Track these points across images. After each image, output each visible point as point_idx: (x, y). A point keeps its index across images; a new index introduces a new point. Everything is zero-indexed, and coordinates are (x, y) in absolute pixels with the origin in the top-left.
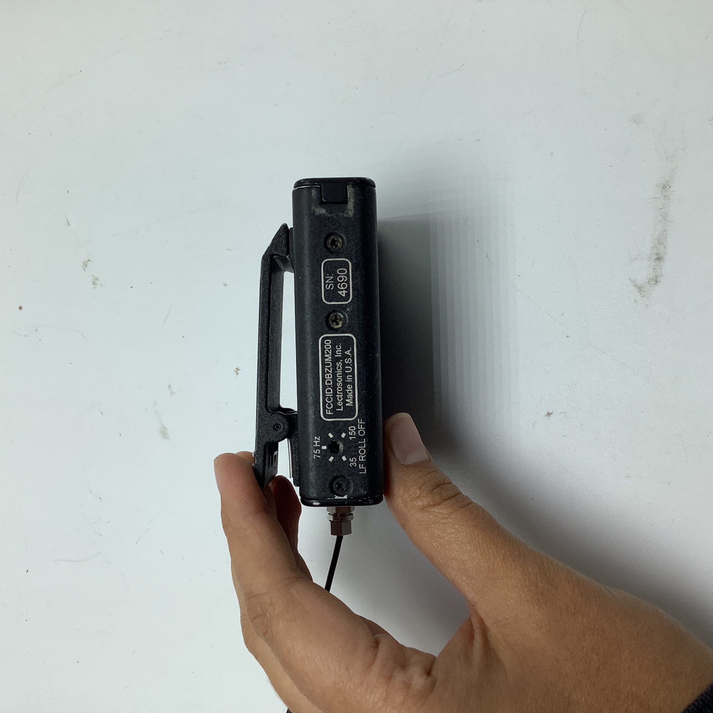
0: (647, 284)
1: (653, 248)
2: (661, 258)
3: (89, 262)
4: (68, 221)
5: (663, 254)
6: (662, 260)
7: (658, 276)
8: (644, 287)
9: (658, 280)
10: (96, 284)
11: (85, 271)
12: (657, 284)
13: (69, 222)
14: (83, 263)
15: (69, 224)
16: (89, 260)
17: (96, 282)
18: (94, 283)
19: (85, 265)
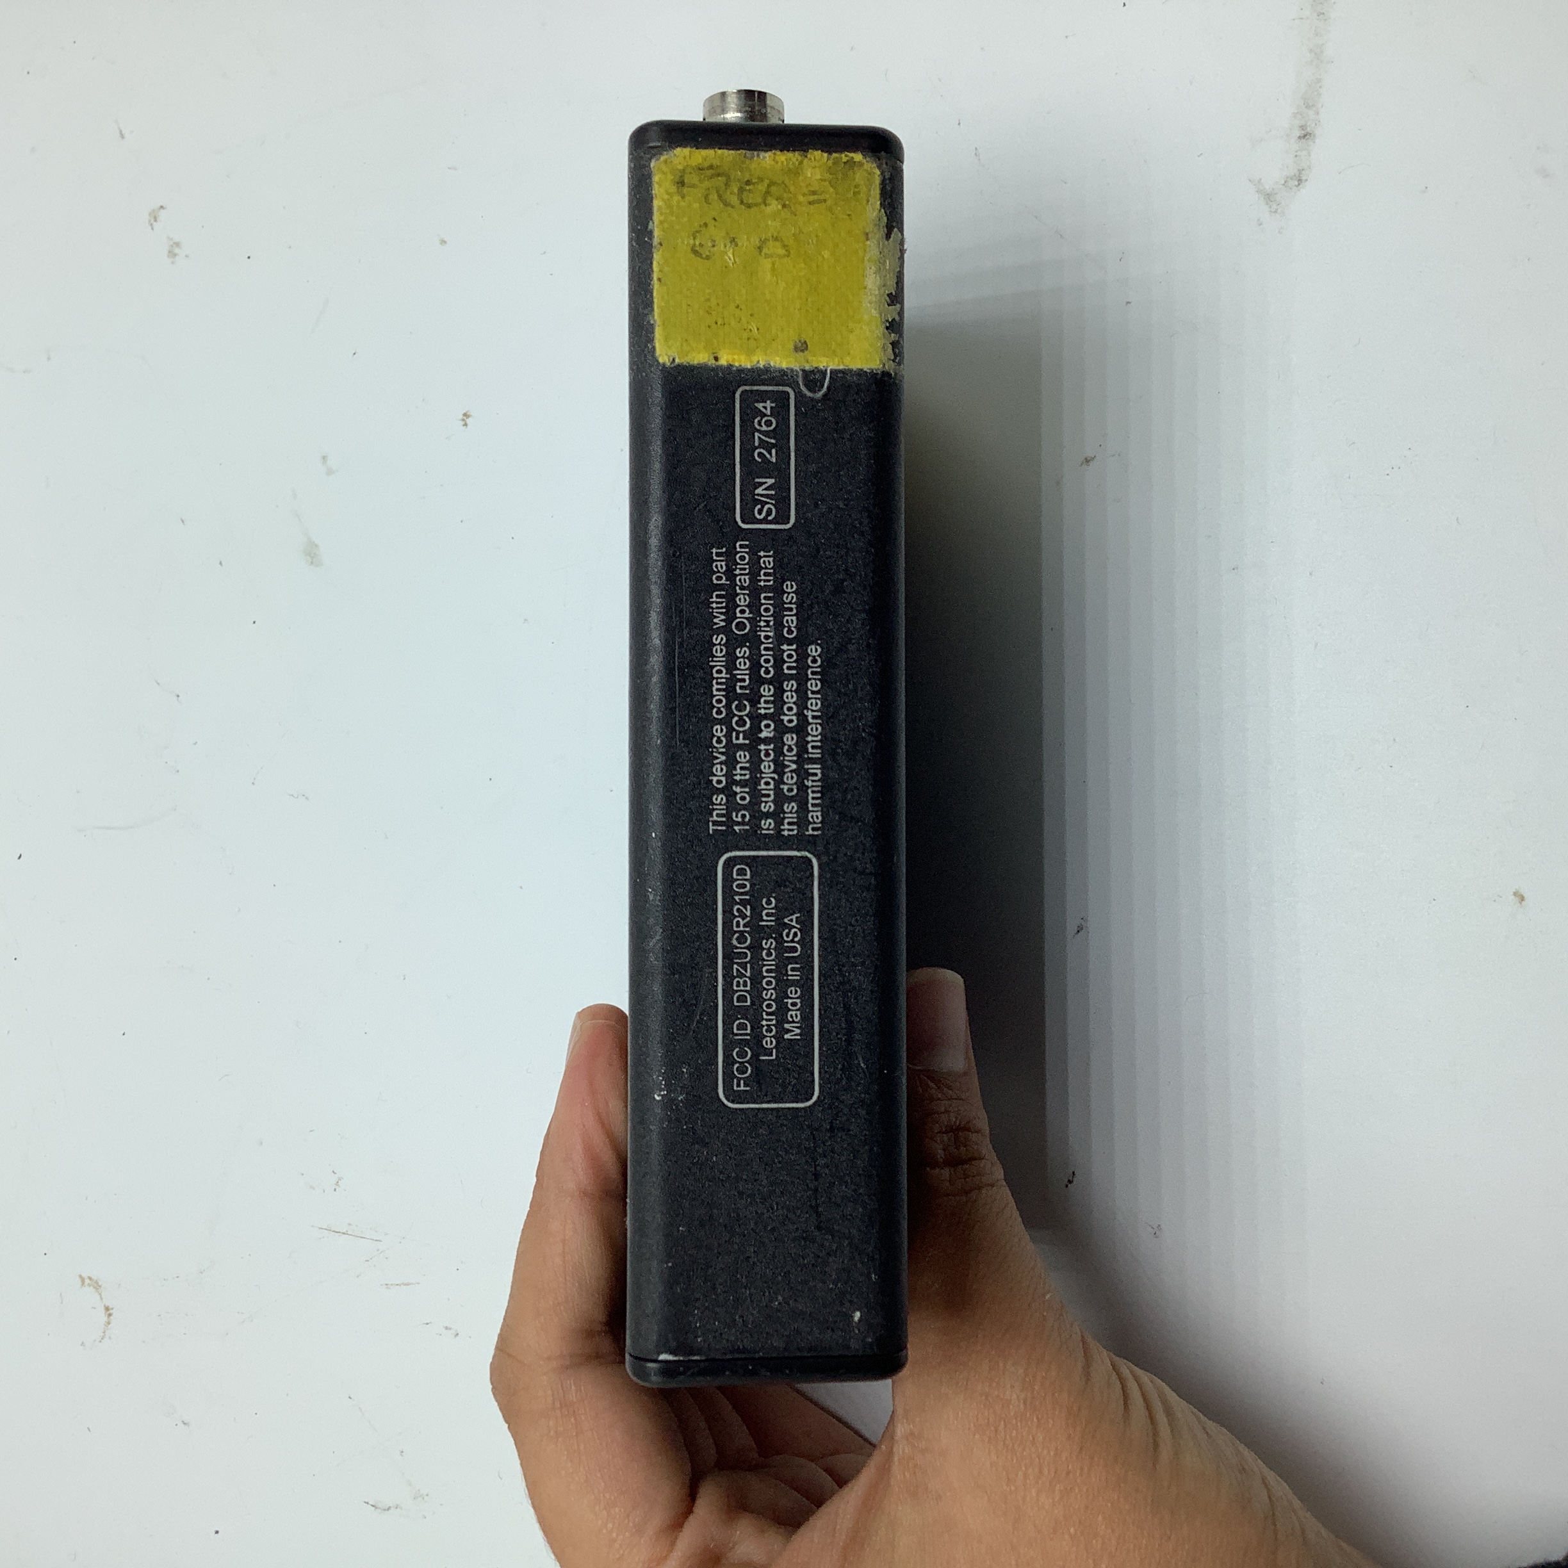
0: (1281, 186)
1: (1295, 115)
2: (1311, 134)
3: (162, 210)
4: (120, 130)
5: (1314, 125)
6: (1312, 137)
7: (1303, 170)
8: (1275, 194)
9: (1304, 178)
10: (175, 255)
11: (152, 229)
12: (1301, 186)
13: (122, 131)
14: (150, 214)
15: (122, 136)
16: (162, 207)
17: (177, 250)
18: (172, 254)
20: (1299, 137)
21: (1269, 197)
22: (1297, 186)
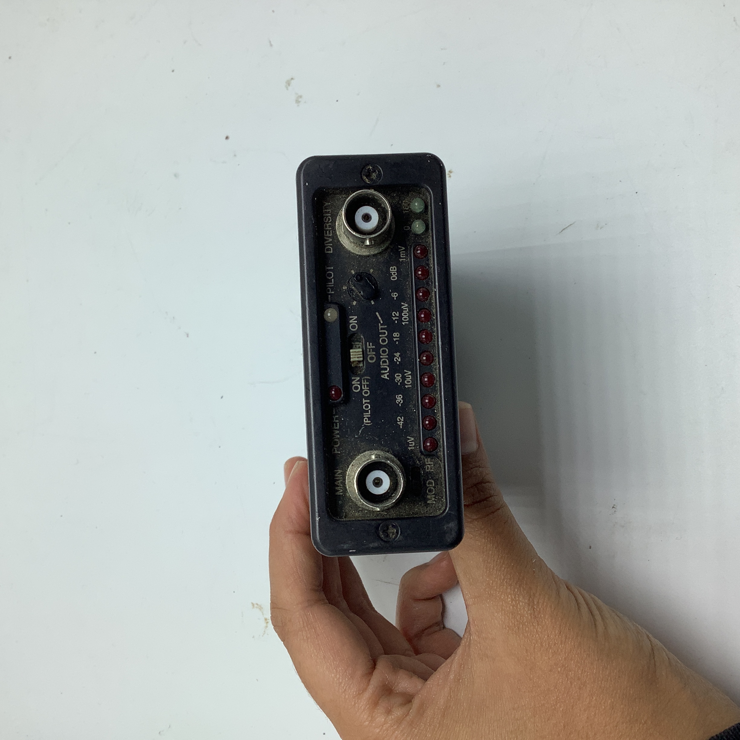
3: (292, 81)
4: (270, 42)
10: (299, 102)
11: (287, 89)
13: (272, 43)
14: (286, 83)
15: (271, 45)
16: (292, 79)
17: (300, 100)
18: (297, 102)
19: (288, 83)
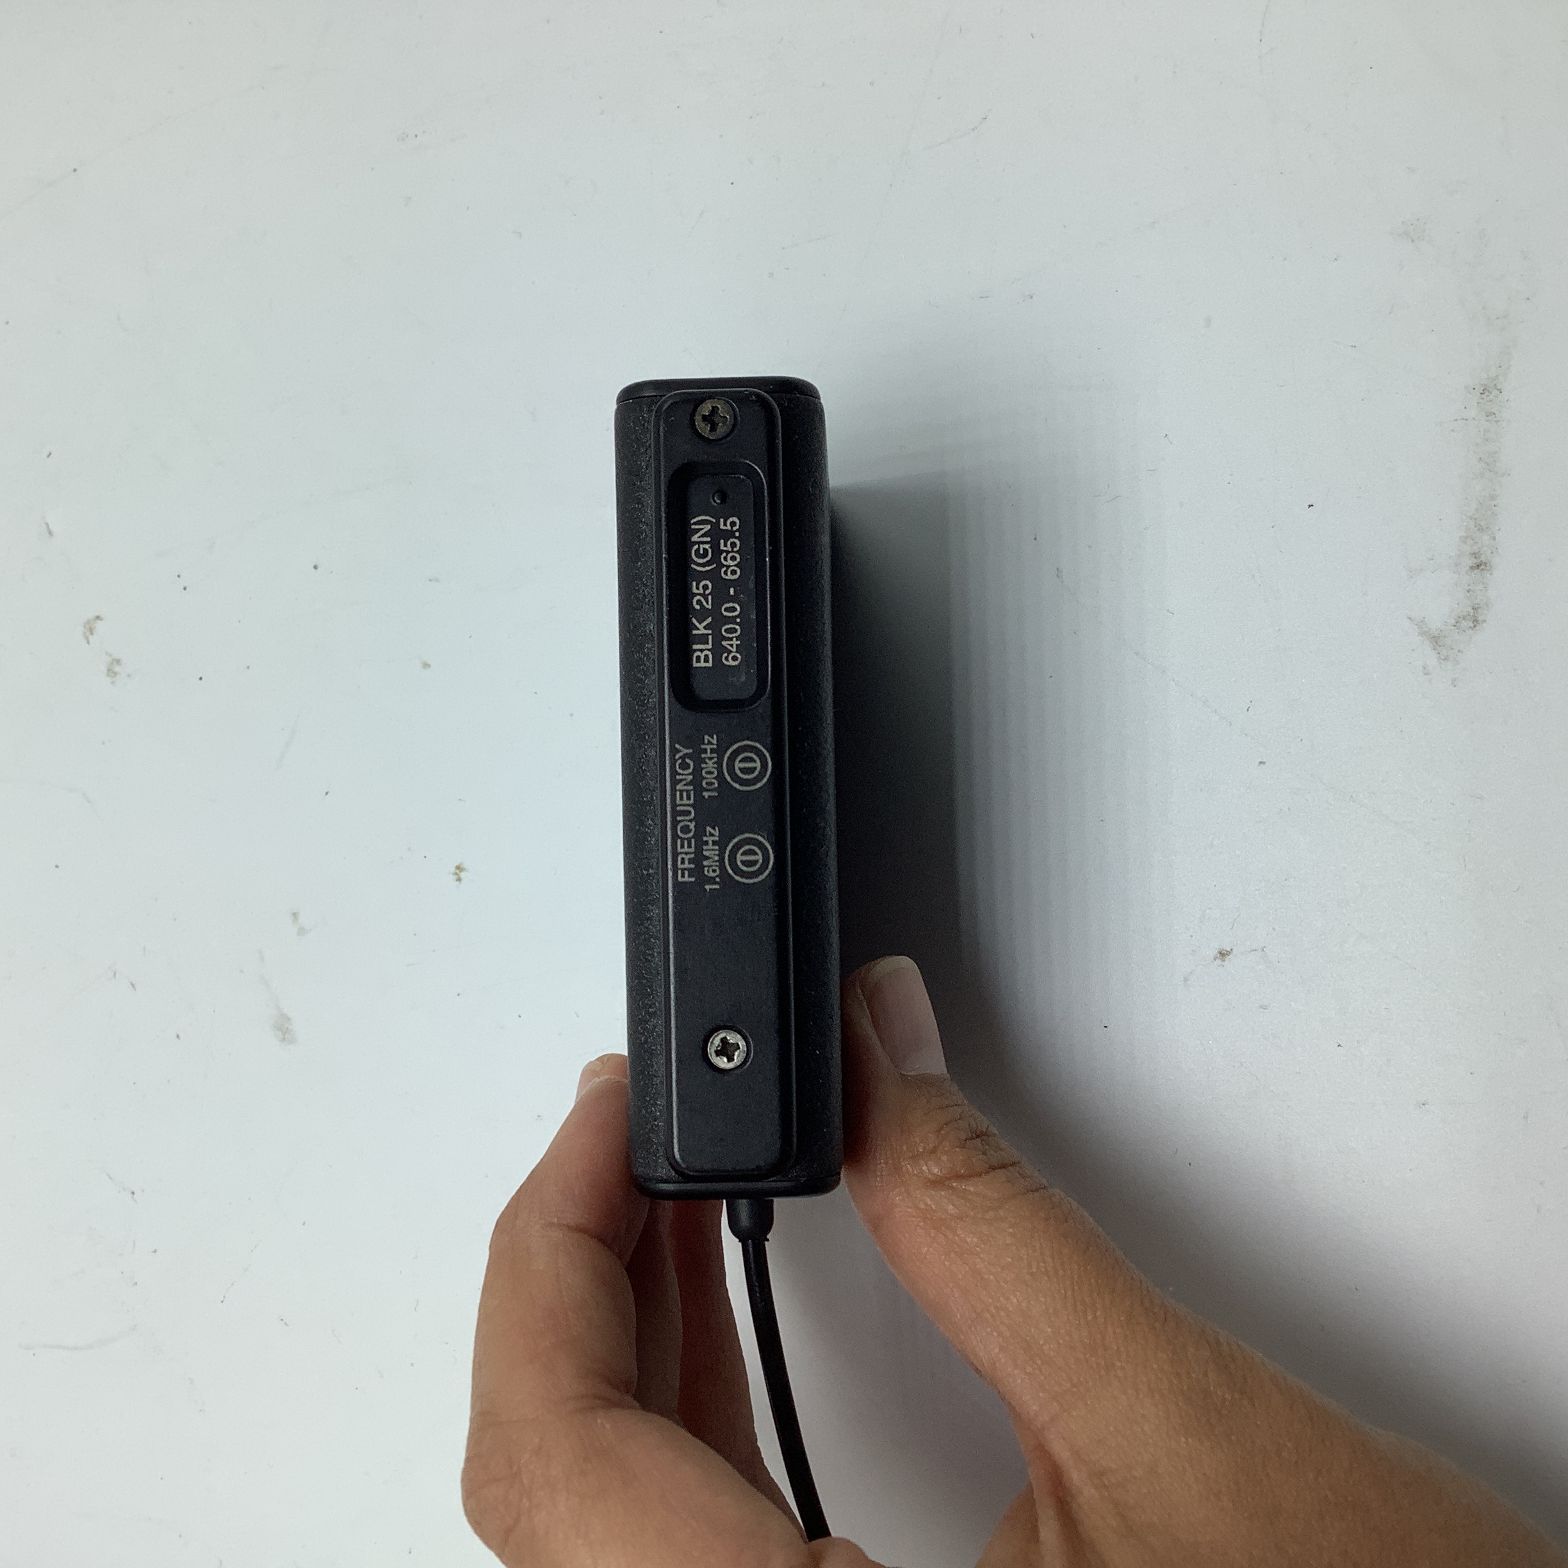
0: (1452, 628)
1: (1464, 540)
2: (1486, 564)
3: (99, 623)
4: (47, 525)
5: (1489, 553)
6: (1488, 568)
7: (1478, 608)
8: (1445, 636)
9: (1480, 618)
11: (88, 643)
12: (1477, 628)
13: (50, 527)
14: (85, 626)
15: (50, 533)
16: (98, 618)
17: (117, 669)
18: (111, 673)
19: (90, 628)
20: (1472, 568)
21: (1436, 640)
22: (1473, 629)
